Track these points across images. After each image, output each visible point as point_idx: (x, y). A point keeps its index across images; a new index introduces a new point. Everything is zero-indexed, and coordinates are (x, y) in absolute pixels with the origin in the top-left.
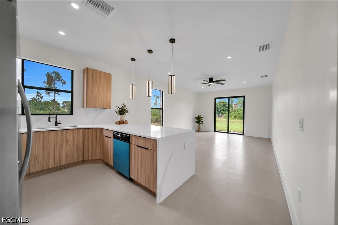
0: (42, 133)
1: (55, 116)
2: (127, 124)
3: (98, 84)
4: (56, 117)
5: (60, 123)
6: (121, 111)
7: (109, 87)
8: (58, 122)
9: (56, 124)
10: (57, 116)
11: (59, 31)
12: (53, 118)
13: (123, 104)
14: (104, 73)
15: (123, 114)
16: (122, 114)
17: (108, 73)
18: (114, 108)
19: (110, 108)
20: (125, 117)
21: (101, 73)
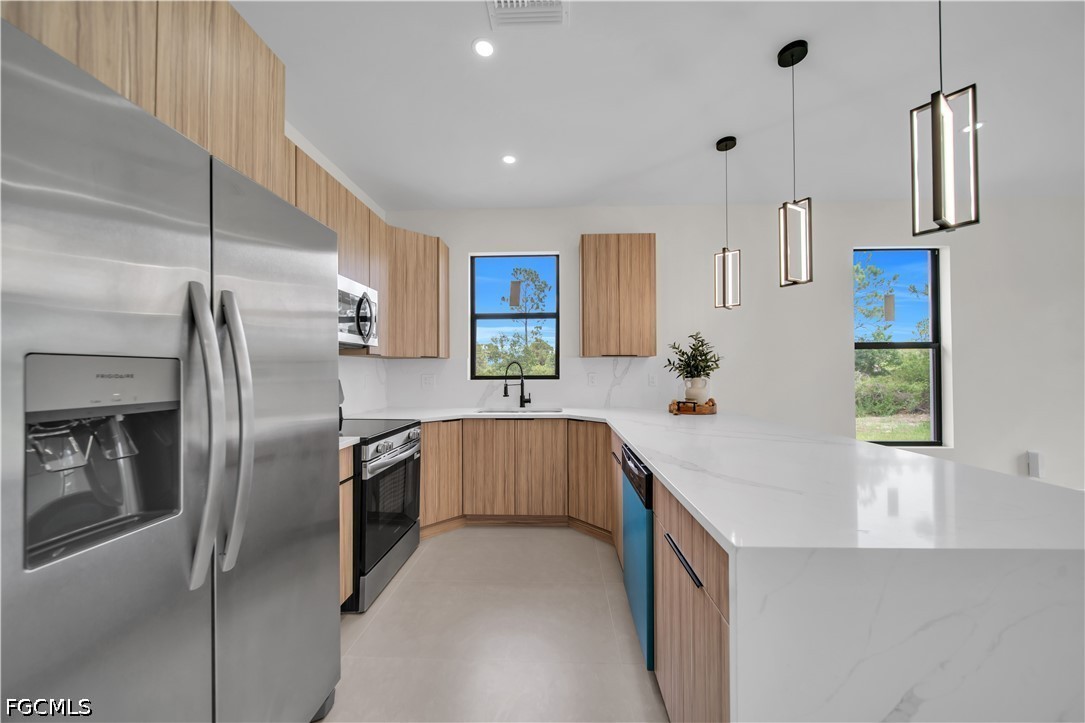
0: (482, 423)
1: (519, 381)
2: (713, 413)
3: (613, 278)
4: (522, 385)
5: (529, 401)
6: (688, 365)
7: (647, 280)
8: (527, 397)
9: (524, 401)
10: (525, 381)
11: (504, 156)
12: (514, 387)
13: (695, 337)
14: (631, 235)
15: (699, 376)
16: (692, 376)
17: (643, 234)
18: (665, 353)
19: (653, 352)
20: (706, 388)
21: (621, 238)
